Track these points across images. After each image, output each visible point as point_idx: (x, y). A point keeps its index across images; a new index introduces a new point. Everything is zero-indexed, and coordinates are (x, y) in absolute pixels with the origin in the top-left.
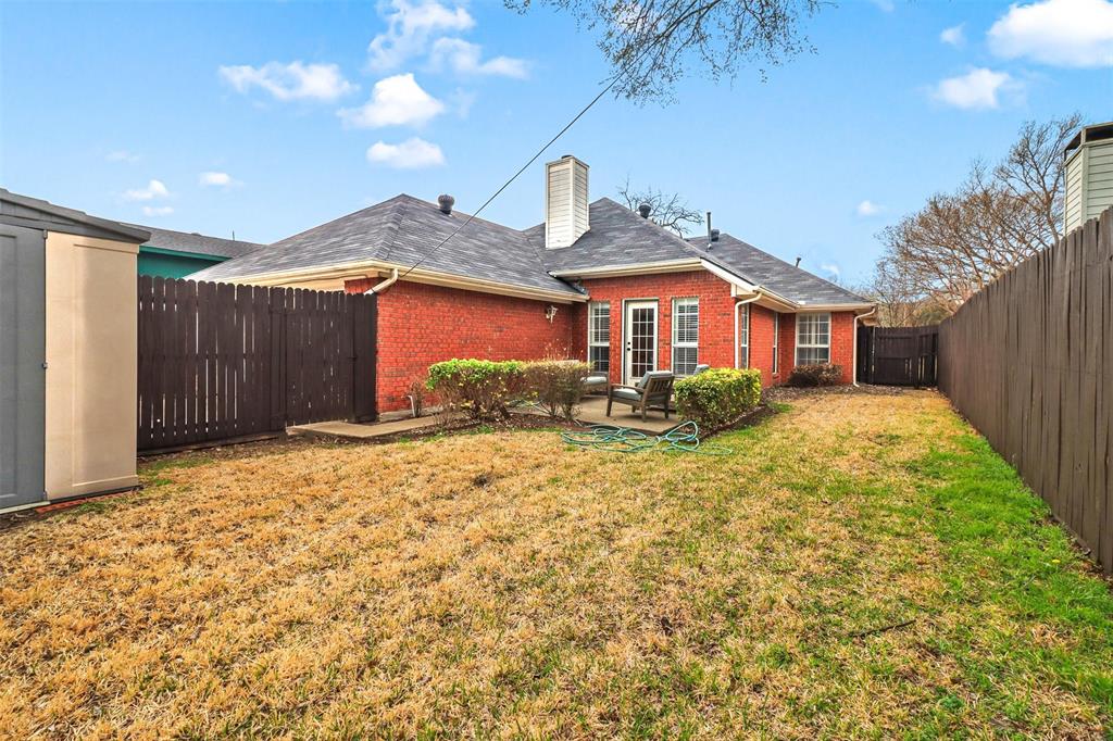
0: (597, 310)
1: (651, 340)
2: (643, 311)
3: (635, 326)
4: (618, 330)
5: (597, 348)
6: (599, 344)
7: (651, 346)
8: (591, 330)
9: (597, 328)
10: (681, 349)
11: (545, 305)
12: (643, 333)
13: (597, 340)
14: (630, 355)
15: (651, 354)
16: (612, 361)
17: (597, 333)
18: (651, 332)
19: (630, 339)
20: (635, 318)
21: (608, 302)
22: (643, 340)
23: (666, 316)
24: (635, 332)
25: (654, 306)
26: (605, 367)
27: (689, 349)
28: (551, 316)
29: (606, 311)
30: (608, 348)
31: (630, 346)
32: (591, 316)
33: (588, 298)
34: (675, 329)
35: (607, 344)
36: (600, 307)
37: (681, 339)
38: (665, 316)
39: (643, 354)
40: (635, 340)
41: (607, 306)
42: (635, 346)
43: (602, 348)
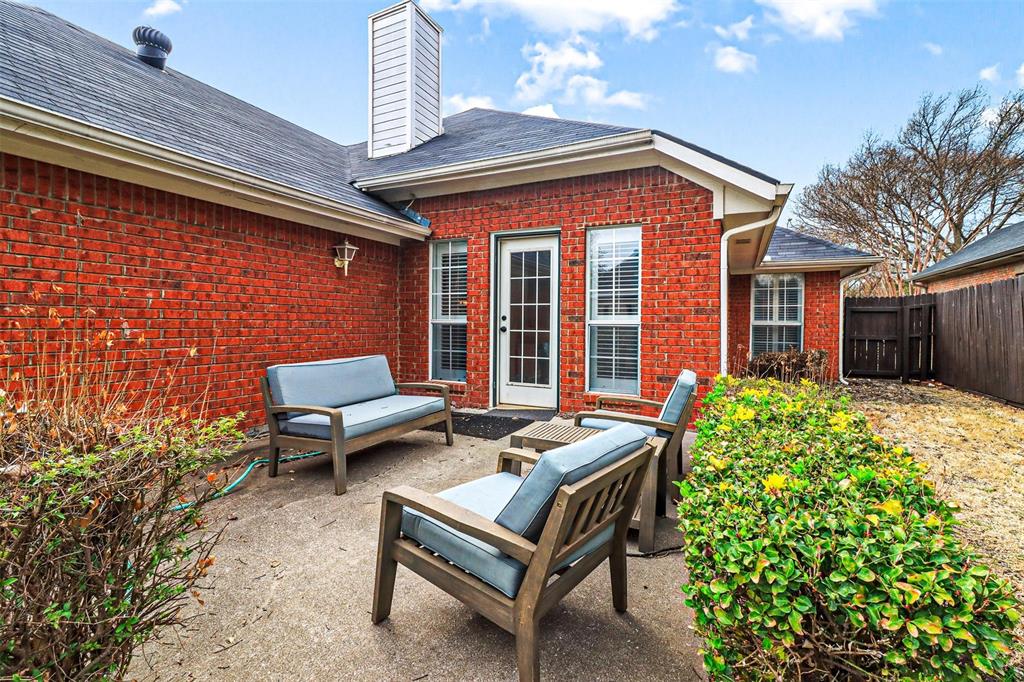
0: (445, 258)
1: (546, 311)
2: (531, 255)
3: (515, 286)
4: (482, 293)
5: (446, 327)
6: (450, 320)
7: (545, 323)
8: (434, 292)
9: (445, 289)
10: (604, 331)
11: (333, 240)
12: (530, 298)
13: (445, 312)
14: (505, 340)
15: (545, 339)
16: (472, 352)
17: (445, 299)
18: (545, 297)
19: (505, 308)
20: (515, 269)
21: (465, 241)
22: (530, 311)
23: (575, 260)
24: (515, 297)
25: (552, 245)
26: (461, 363)
27: (621, 329)
28: (344, 263)
29: (462, 259)
30: (464, 326)
31: (506, 324)
32: (435, 268)
33: (427, 231)
34: (593, 291)
35: (462, 320)
36: (450, 250)
37: (605, 310)
38: (573, 263)
39: (530, 338)
40: (515, 311)
41: (463, 250)
42: (515, 323)
43: (454, 326)
